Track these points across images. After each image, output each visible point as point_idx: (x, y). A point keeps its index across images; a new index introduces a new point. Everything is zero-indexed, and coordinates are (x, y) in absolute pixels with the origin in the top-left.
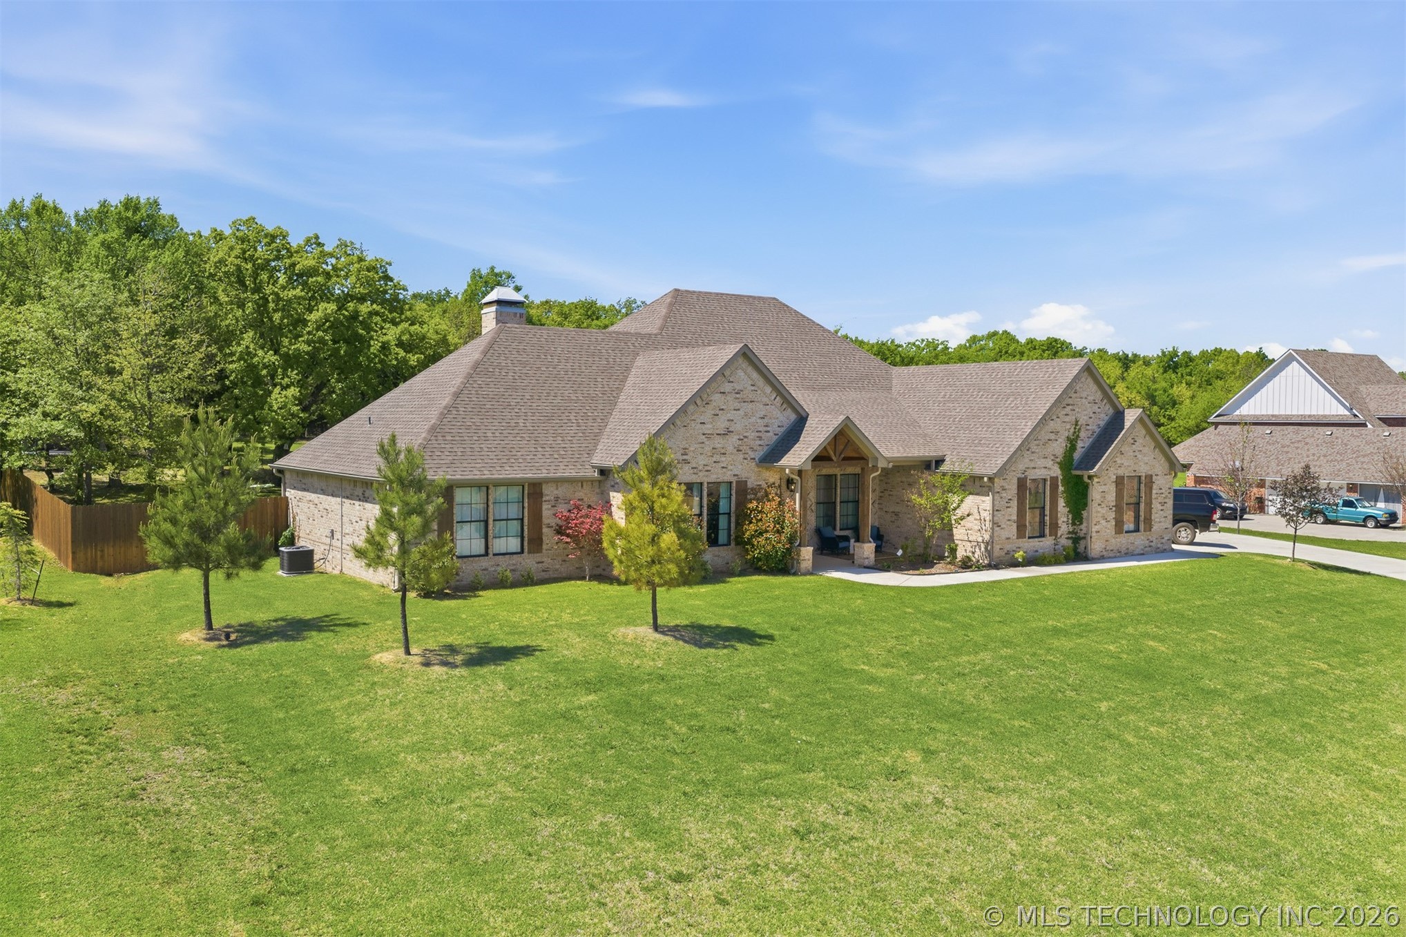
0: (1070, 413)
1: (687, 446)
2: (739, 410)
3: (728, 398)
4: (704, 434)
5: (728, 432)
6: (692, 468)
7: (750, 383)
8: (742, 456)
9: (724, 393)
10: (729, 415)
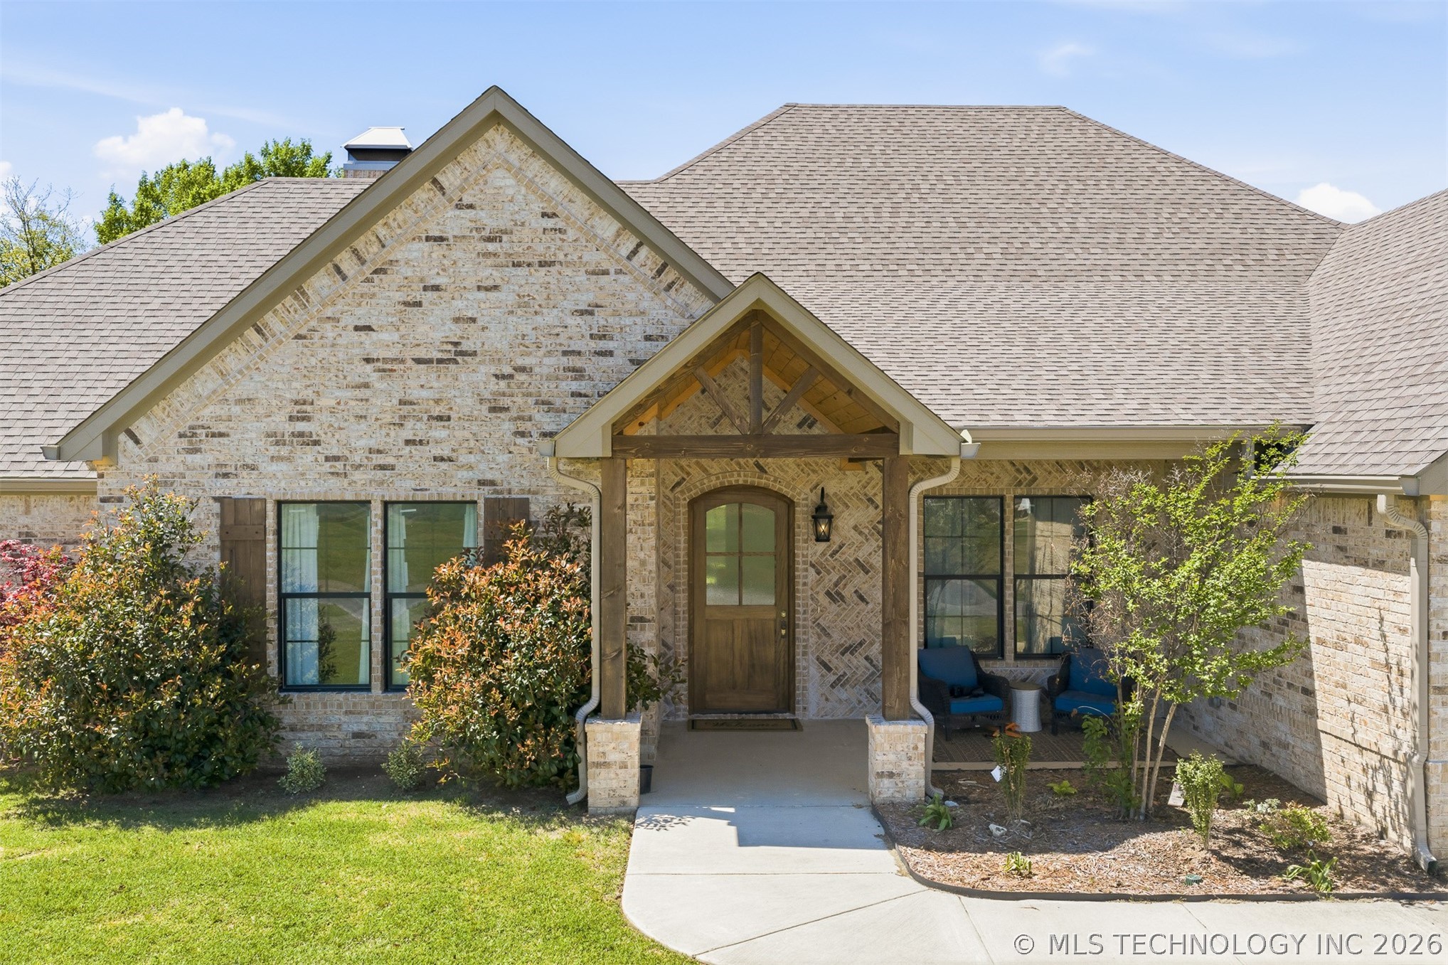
1: (308, 394)
2: (496, 287)
3: (457, 253)
4: (368, 360)
5: (458, 354)
6: (327, 459)
7: (537, 207)
8: (508, 427)
9: (441, 239)
10: (458, 304)
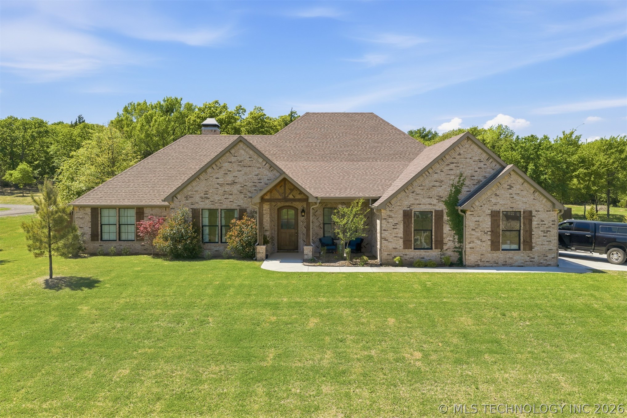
0: (454, 168)
1: (207, 190)
2: (241, 171)
3: (234, 165)
4: (218, 184)
5: (234, 183)
6: (211, 201)
7: (248, 156)
8: (243, 196)
9: (231, 162)
10: (234, 174)
